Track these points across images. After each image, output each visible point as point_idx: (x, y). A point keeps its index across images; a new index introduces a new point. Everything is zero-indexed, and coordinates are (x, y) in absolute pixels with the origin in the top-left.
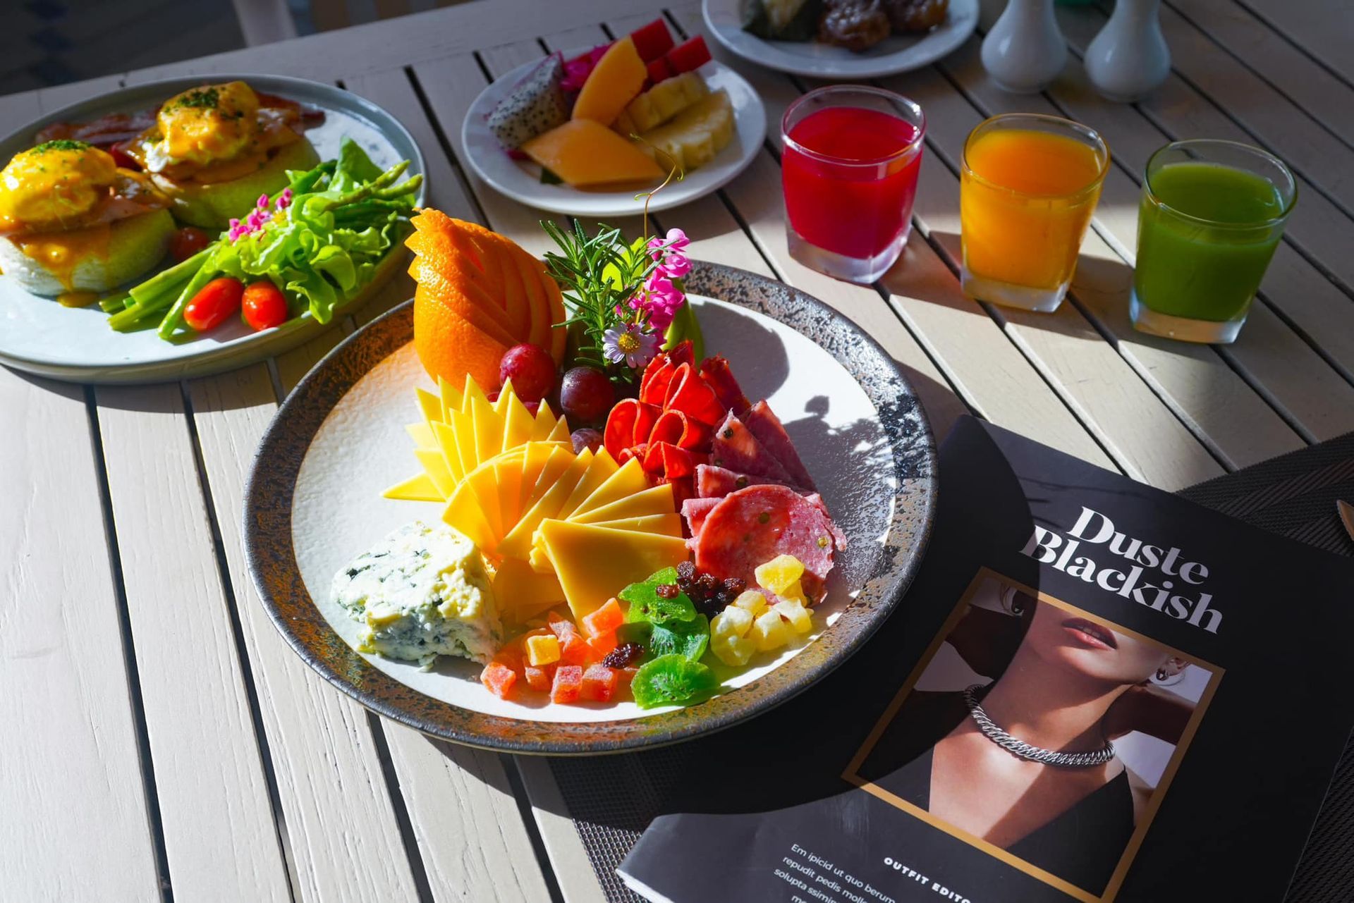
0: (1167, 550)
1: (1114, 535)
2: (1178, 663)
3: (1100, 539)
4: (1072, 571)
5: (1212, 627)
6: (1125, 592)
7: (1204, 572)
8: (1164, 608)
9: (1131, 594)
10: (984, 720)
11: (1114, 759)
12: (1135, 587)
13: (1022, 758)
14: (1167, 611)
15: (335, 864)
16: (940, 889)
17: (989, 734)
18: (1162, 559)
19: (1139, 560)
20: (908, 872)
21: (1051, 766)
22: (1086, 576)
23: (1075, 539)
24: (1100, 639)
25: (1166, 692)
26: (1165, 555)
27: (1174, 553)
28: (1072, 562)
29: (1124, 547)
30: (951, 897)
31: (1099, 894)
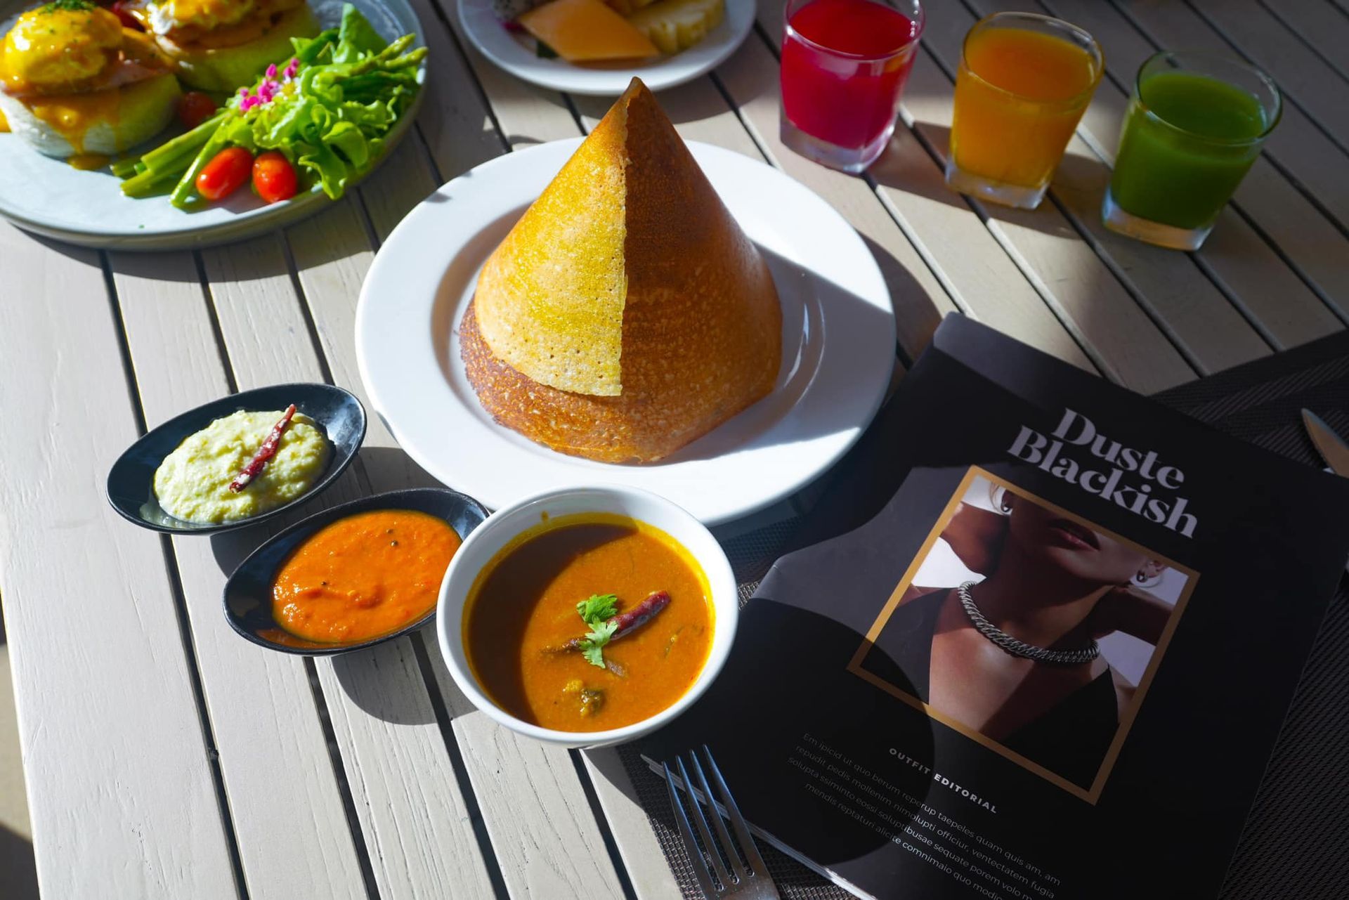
0: (1145, 453)
1: (1095, 438)
2: (1156, 566)
3: (1082, 440)
4: (1057, 472)
5: (1188, 531)
6: (1106, 494)
7: (1180, 477)
8: (1142, 511)
9: (1112, 497)
10: (978, 616)
11: (1098, 658)
12: (1116, 489)
13: (1013, 654)
14: (1146, 514)
15: (375, 740)
16: (941, 779)
17: (983, 630)
18: (1140, 462)
19: (1119, 463)
20: (911, 763)
22: (1070, 478)
23: (1058, 439)
24: (1084, 540)
25: (1145, 593)
26: (1143, 458)
27: (1152, 457)
28: (1056, 463)
29: (1105, 449)
30: (951, 787)
31: (1087, 787)
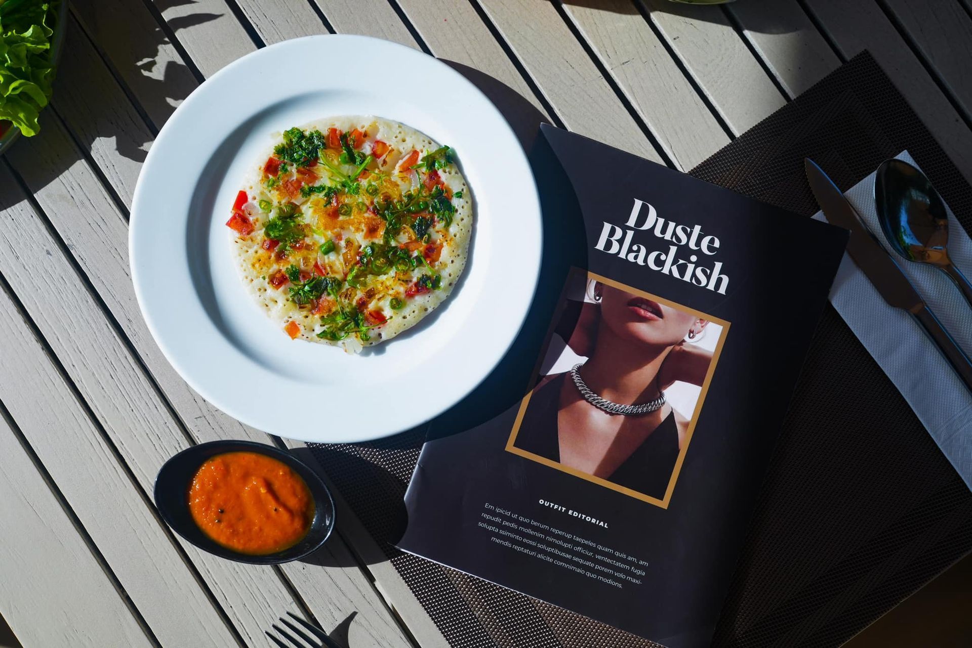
0: (692, 228)
1: (657, 220)
2: (701, 323)
3: (647, 226)
4: (631, 258)
5: (722, 290)
6: (666, 271)
7: (717, 244)
8: (691, 279)
9: (670, 271)
10: (586, 390)
11: (665, 404)
12: (672, 265)
13: (611, 414)
14: (694, 281)
16: (573, 513)
17: (590, 399)
18: (689, 236)
19: (674, 240)
20: (553, 506)
21: (629, 416)
22: (640, 261)
23: (630, 228)
24: (652, 312)
25: (694, 347)
26: (691, 232)
27: (697, 229)
28: (630, 250)
29: (664, 230)
30: (579, 517)
31: (661, 498)
